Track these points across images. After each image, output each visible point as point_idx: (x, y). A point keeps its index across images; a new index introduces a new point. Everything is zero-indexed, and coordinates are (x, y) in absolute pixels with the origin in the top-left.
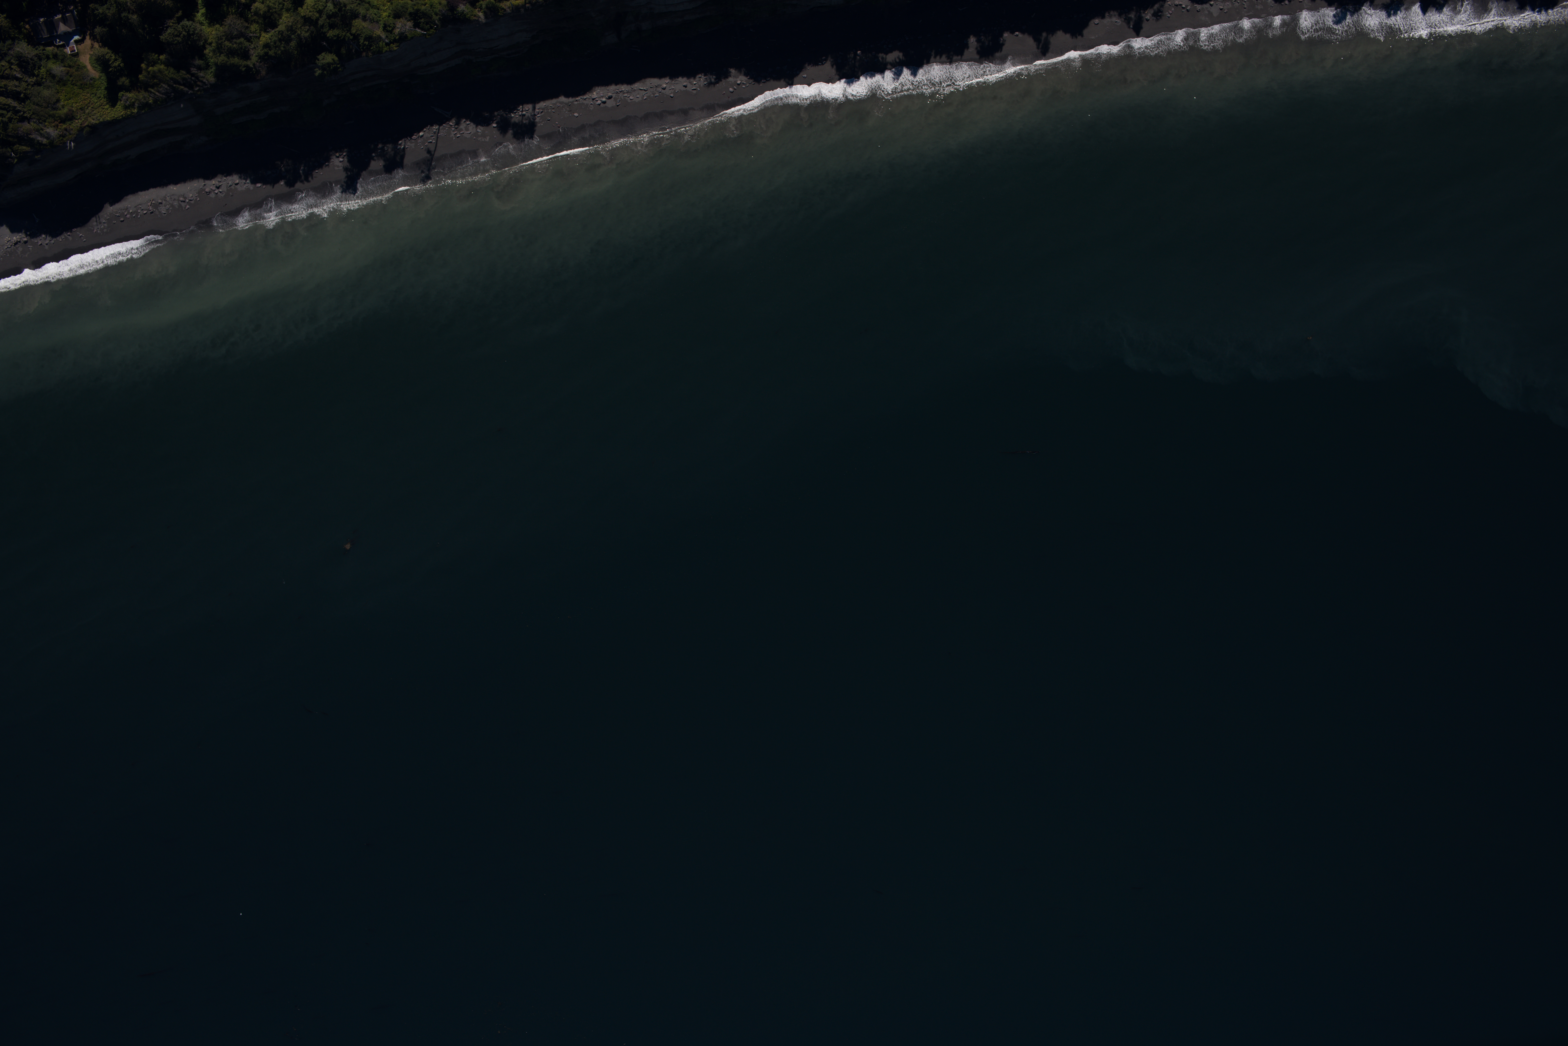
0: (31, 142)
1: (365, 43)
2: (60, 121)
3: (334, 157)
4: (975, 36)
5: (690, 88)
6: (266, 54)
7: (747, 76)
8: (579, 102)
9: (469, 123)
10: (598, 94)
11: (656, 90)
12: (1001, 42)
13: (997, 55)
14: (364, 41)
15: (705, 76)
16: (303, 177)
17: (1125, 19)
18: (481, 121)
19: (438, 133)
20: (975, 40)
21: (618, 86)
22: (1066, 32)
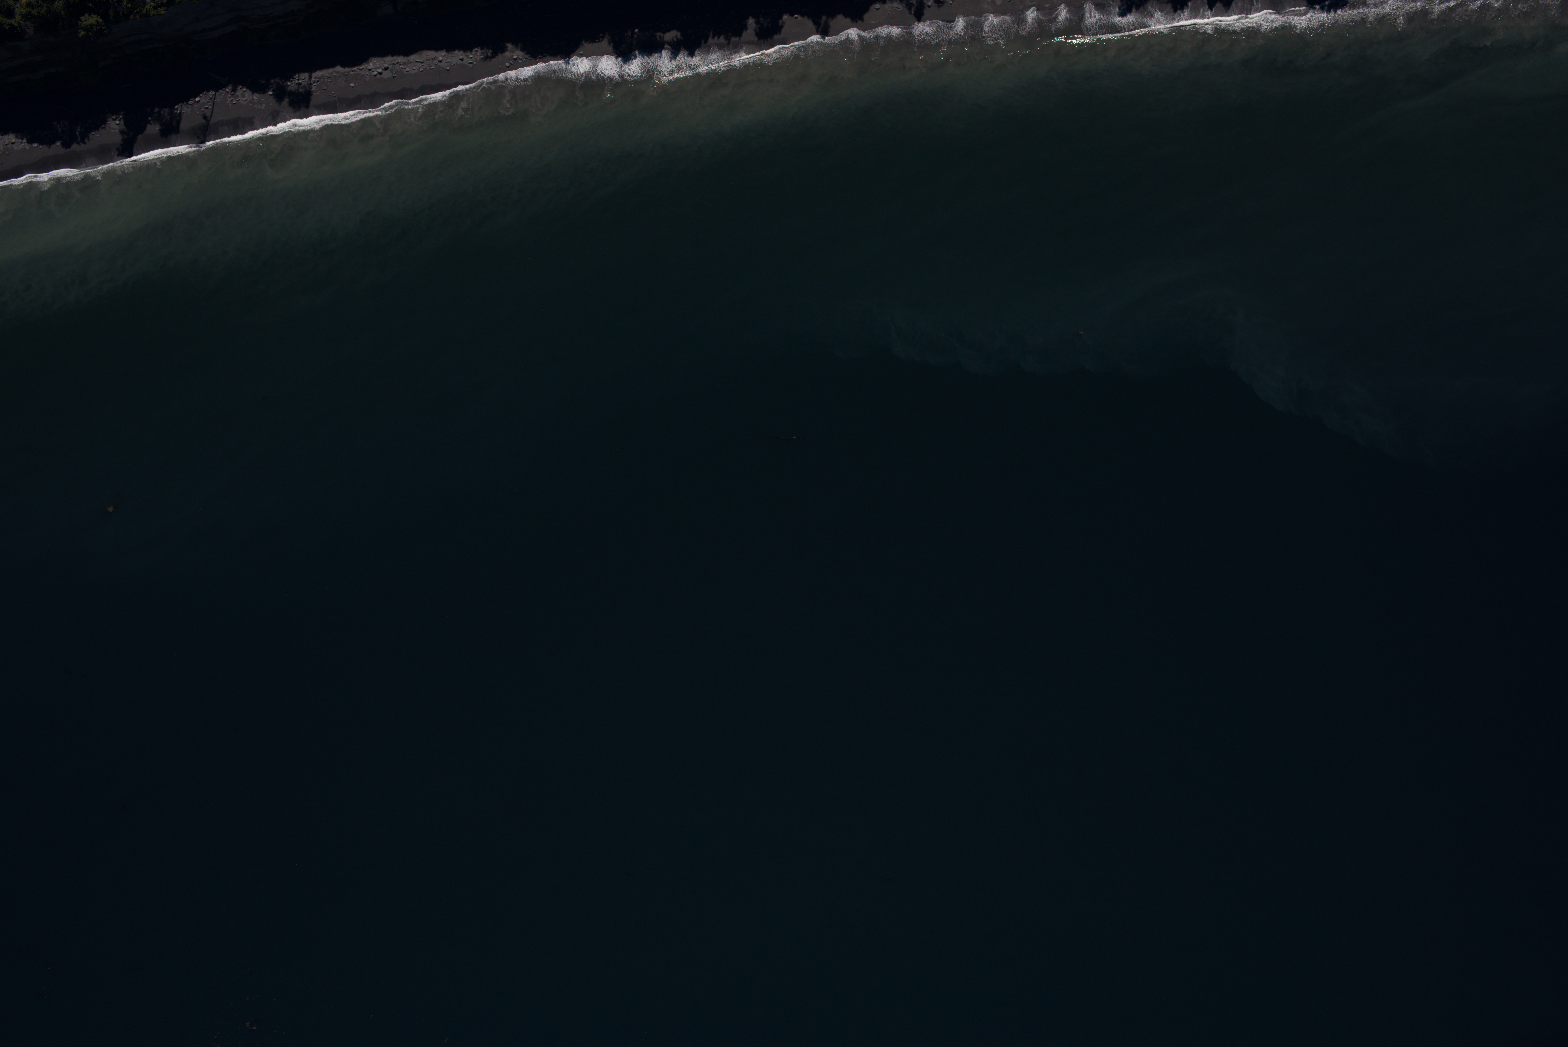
3: (111, 119)
4: (754, 17)
5: (466, 61)
6: (30, 13)
7: (523, 51)
8: (355, 72)
9: (246, 90)
10: (375, 65)
11: (432, 62)
12: (780, 24)
13: (776, 37)
14: (127, 4)
15: (481, 50)
16: (79, 139)
17: (906, 5)
18: (257, 88)
19: (215, 99)
20: (753, 21)
21: (394, 57)
22: (846, 16)
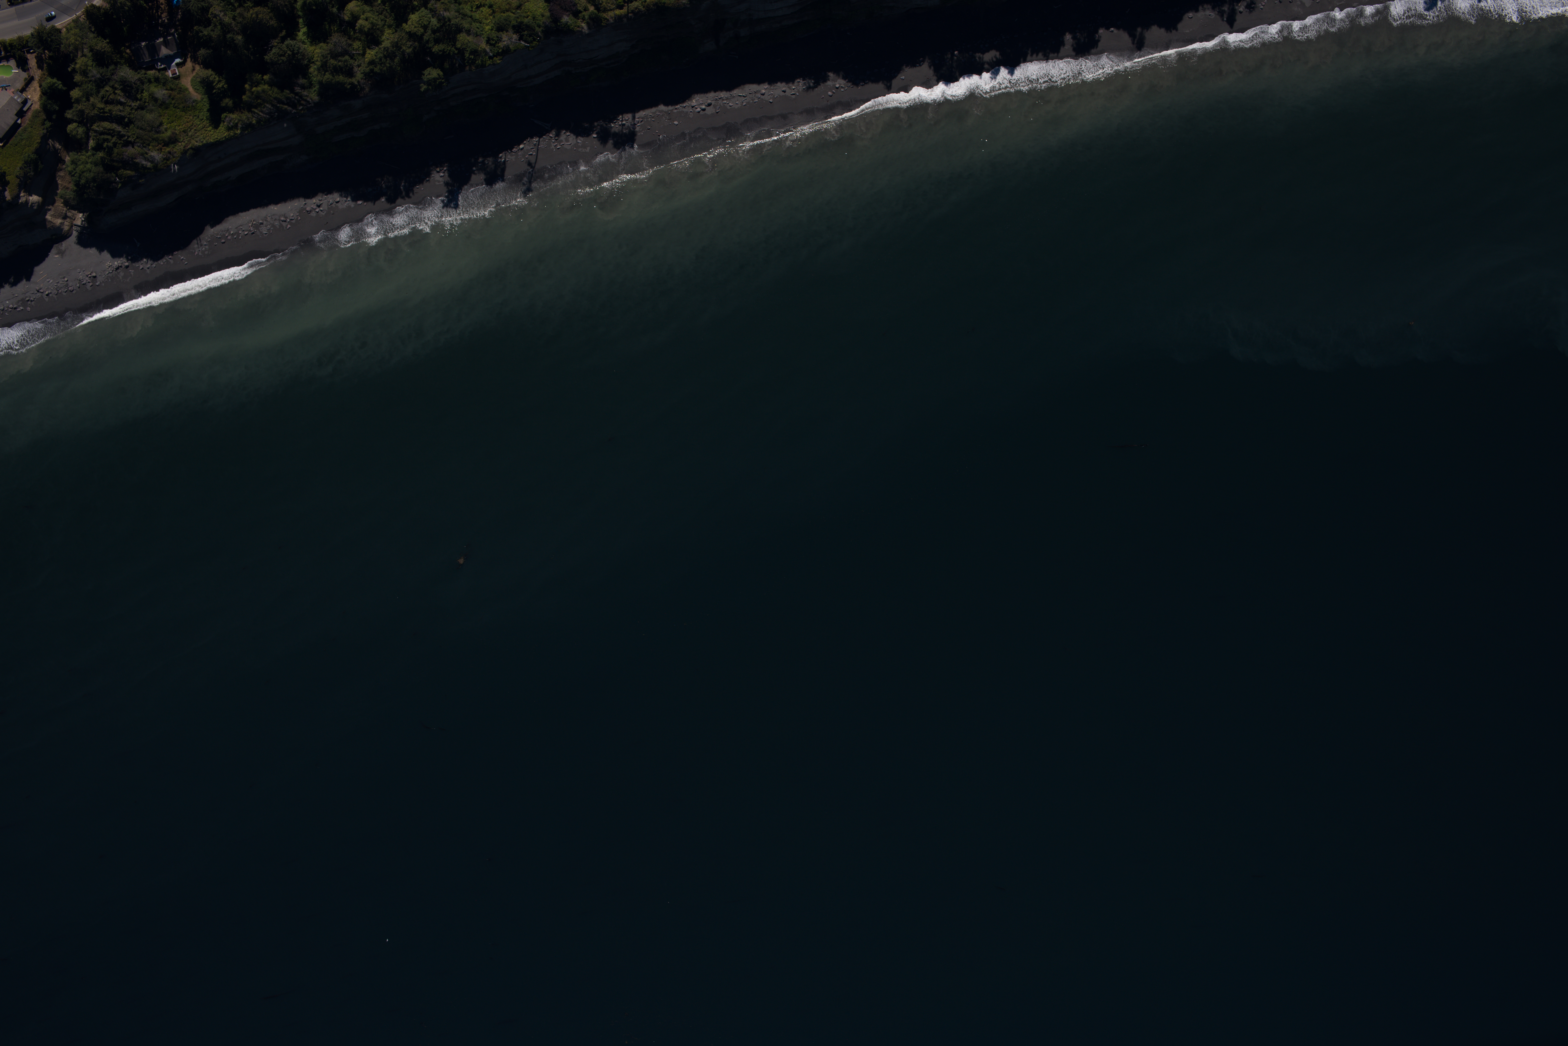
0: (135, 166)
1: (470, 57)
2: (163, 144)
3: (435, 172)
4: (1070, 33)
5: (789, 93)
6: (372, 70)
7: (845, 80)
8: (678, 110)
9: (569, 134)
10: (698, 101)
11: (755, 96)
12: (1097, 38)
13: (1093, 51)
14: (469, 55)
15: (803, 80)
16: (404, 193)
17: (1219, 12)
18: (581, 131)
19: (539, 145)
20: (1070, 37)
21: (717, 93)
22: (1160, 26)
